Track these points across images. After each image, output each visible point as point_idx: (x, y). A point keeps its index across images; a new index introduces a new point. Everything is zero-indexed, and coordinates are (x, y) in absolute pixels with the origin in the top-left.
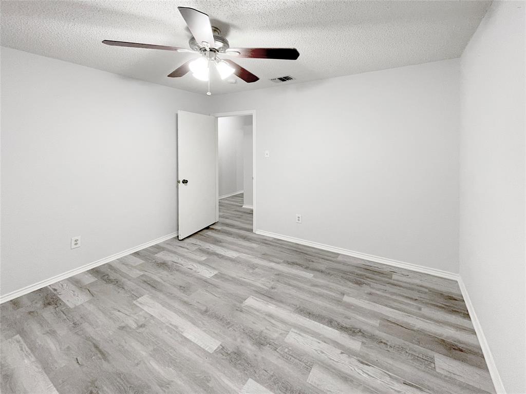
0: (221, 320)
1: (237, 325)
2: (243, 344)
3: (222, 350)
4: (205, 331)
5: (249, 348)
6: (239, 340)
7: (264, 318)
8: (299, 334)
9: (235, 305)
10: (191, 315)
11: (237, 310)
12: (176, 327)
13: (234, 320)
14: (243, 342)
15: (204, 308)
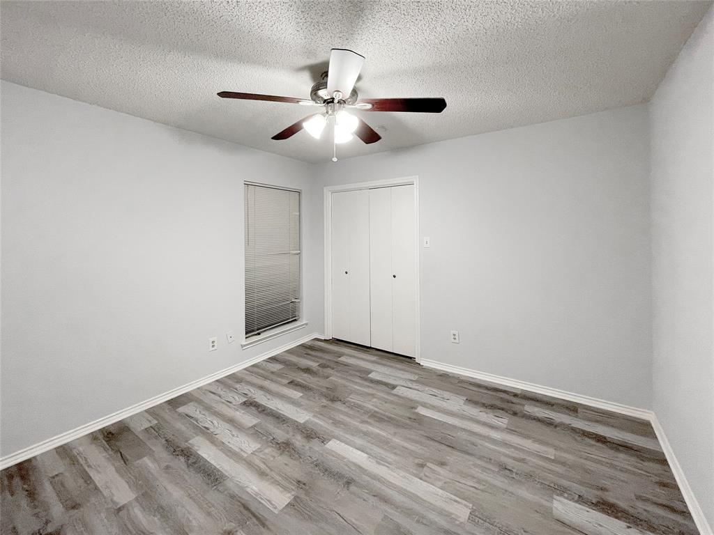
0: (326, 470)
1: (307, 463)
2: (304, 444)
3: (324, 441)
4: (344, 458)
5: (298, 441)
6: (307, 448)
7: (271, 470)
8: (242, 450)
9: (307, 493)
10: (367, 478)
11: (304, 484)
12: (379, 464)
13: (310, 470)
14: (303, 446)
15: (353, 488)
